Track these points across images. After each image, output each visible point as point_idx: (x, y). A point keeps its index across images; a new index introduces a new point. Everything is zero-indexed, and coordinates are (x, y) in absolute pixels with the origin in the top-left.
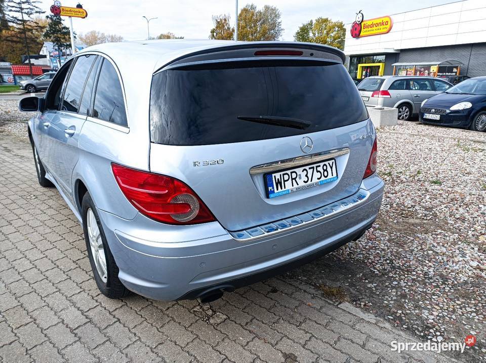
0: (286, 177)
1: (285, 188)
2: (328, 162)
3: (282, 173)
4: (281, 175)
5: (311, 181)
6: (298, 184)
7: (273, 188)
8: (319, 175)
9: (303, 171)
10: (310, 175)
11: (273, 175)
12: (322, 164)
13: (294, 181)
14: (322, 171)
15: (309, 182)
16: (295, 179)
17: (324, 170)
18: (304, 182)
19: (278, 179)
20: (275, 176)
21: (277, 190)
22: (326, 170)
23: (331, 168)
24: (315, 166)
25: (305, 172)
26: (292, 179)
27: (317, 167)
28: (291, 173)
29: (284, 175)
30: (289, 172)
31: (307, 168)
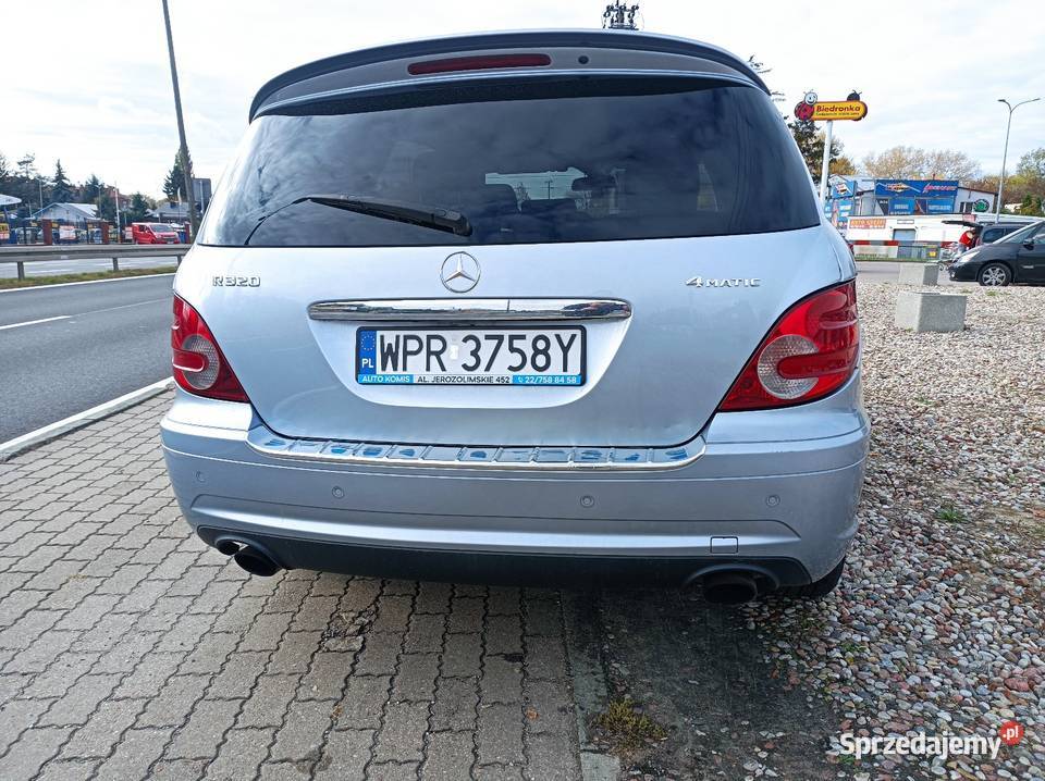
0: (413, 345)
1: (405, 369)
2: (558, 332)
3: (402, 333)
4: (398, 337)
5: (488, 369)
6: (443, 369)
7: (374, 363)
8: (516, 360)
9: (465, 340)
10: (485, 355)
11: (379, 333)
12: (531, 334)
13: (433, 359)
14: (529, 353)
15: (480, 371)
16: (438, 354)
17: (537, 352)
18: (465, 366)
19: (390, 345)
20: (382, 337)
21: (384, 368)
22: (545, 352)
23: (565, 350)
24: (506, 333)
25: (472, 345)
26: (429, 353)
27: (512, 338)
28: (429, 338)
29: (406, 338)
30: (423, 335)
31: (480, 334)
